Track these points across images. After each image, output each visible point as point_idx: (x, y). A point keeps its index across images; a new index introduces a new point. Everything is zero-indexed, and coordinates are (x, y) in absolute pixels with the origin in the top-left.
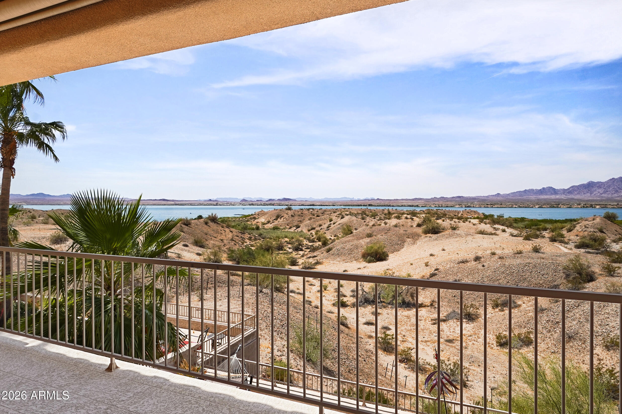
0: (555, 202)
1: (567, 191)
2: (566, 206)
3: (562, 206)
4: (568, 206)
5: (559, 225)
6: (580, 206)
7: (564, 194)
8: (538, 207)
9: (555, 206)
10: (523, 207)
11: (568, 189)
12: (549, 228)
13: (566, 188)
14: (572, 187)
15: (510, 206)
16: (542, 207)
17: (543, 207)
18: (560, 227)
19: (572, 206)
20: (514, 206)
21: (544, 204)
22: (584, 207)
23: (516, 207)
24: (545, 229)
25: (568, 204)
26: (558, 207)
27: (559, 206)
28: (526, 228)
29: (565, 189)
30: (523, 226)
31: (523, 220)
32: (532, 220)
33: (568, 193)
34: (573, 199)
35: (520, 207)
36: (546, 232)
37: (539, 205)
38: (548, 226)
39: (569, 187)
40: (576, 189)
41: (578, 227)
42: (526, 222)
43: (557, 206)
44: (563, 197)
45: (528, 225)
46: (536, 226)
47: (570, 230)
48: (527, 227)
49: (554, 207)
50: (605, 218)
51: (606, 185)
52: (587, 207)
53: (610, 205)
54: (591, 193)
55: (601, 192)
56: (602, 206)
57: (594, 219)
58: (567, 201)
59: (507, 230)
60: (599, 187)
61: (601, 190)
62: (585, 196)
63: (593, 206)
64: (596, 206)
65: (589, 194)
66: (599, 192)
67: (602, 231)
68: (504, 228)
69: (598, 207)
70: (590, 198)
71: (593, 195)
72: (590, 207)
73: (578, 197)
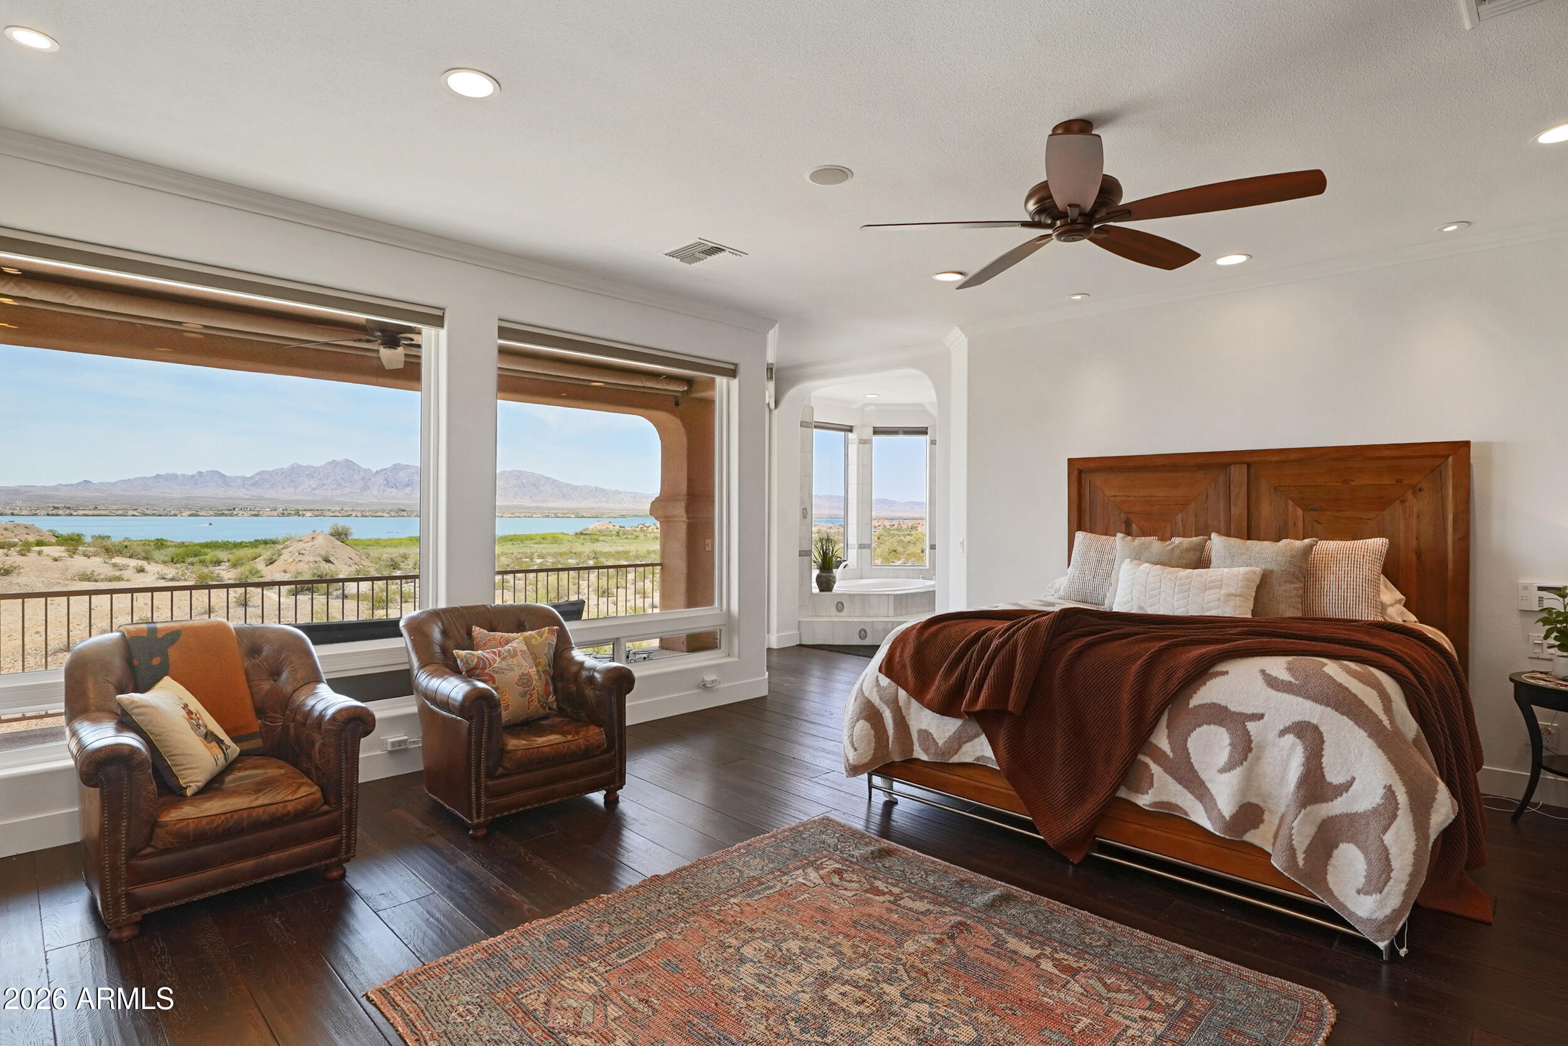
0: (224, 504)
1: (251, 482)
2: (250, 513)
3: (241, 512)
4: (253, 513)
5: (249, 552)
6: (275, 513)
7: (244, 487)
8: (189, 516)
9: (225, 512)
10: (154, 515)
11: (253, 477)
12: (226, 560)
14: (259, 474)
15: (120, 512)
16: (198, 516)
17: (201, 514)
18: (249, 556)
19: (261, 512)
20: (131, 513)
21: (202, 509)
22: (283, 514)
23: (136, 514)
24: (218, 563)
25: (253, 508)
26: (231, 515)
28: (172, 561)
29: (245, 478)
30: (166, 559)
31: (162, 544)
32: (182, 545)
33: (253, 485)
34: (261, 498)
35: (146, 515)
36: (220, 567)
37: (190, 509)
38: (222, 555)
39: (253, 473)
41: (286, 554)
42: (170, 549)
43: (230, 512)
44: (242, 493)
45: (177, 555)
46: (196, 556)
47: (271, 562)
48: (175, 560)
49: (223, 515)
50: (331, 535)
51: (322, 473)
52: (289, 515)
53: (329, 510)
54: (296, 488)
55: (314, 486)
56: (316, 513)
57: (313, 538)
58: (249, 502)
59: (147, 567)
60: (310, 476)
61: (314, 483)
62: (285, 494)
63: (300, 513)
64: (304, 512)
65: (292, 490)
66: (309, 486)
67: (328, 561)
68: (140, 563)
69: (308, 514)
70: (294, 497)
71: (299, 490)
72: (295, 515)
73: (271, 494)
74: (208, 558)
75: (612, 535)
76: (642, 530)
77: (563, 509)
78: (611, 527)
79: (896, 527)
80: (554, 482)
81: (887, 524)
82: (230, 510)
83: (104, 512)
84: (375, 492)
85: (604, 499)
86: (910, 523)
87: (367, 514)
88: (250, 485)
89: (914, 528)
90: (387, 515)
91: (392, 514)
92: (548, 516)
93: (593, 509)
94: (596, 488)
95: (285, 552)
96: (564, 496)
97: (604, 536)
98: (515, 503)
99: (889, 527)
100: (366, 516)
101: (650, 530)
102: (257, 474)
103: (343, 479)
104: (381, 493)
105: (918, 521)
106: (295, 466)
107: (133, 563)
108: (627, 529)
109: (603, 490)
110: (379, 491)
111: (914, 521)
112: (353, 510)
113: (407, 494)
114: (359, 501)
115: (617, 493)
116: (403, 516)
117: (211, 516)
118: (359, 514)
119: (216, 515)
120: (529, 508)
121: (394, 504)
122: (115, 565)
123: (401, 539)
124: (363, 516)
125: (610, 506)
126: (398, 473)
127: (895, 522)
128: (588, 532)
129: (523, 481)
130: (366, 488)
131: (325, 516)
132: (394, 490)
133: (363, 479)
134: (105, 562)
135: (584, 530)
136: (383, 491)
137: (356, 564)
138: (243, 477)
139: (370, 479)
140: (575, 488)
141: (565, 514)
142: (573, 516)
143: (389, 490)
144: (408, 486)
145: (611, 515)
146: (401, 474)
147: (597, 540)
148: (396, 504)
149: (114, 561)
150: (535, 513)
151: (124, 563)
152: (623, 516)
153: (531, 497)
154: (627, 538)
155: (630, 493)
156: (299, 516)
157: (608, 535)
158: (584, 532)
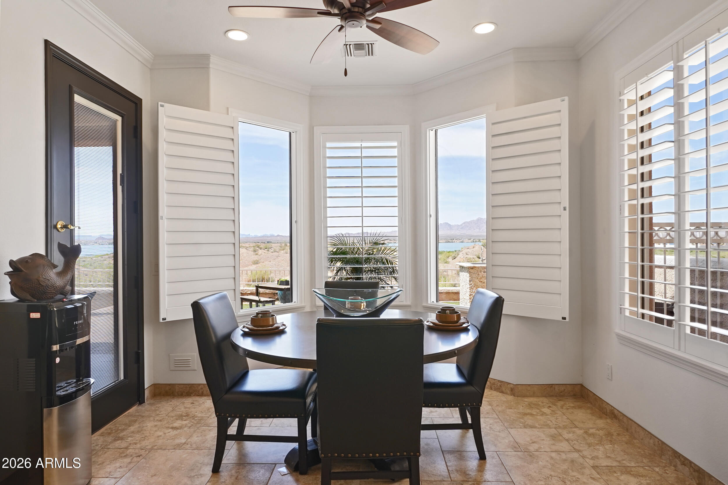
13: (459, 224)
27: (454, 241)
40: (467, 225)
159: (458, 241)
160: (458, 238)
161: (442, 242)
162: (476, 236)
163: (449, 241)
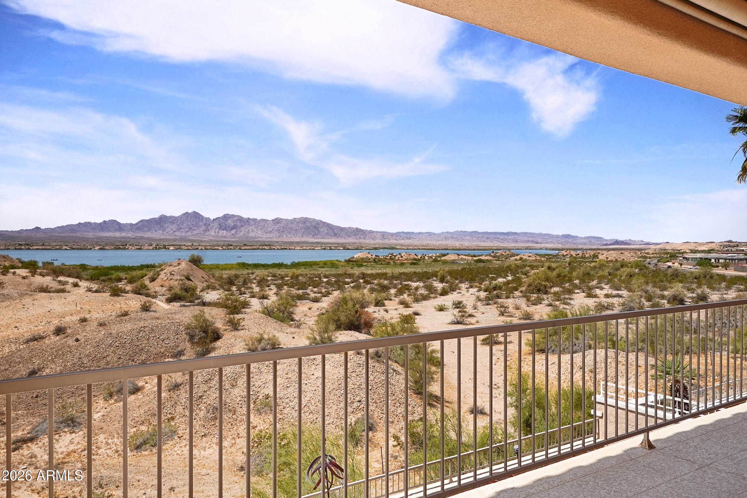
0: (120, 242)
1: (136, 227)
2: (136, 247)
3: (130, 247)
4: (138, 247)
5: (139, 273)
6: (151, 248)
7: (131, 230)
8: (99, 249)
9: (121, 247)
10: (78, 249)
11: (137, 224)
12: (124, 278)
13: (134, 222)
14: (141, 221)
15: (58, 247)
16: (105, 249)
17: (106, 248)
18: (139, 276)
19: (142, 247)
20: (64, 247)
21: (107, 244)
22: (156, 248)
23: (67, 248)
24: (120, 280)
25: (137, 244)
26: (125, 249)
27: (127, 247)
28: (92, 279)
30: (88, 277)
31: (85, 268)
32: (96, 268)
33: (137, 229)
34: (142, 238)
35: (73, 249)
36: (121, 283)
37: (99, 245)
38: (122, 275)
39: (137, 221)
40: (146, 224)
41: (162, 275)
42: (90, 271)
43: (124, 247)
44: (130, 235)
45: (94, 275)
46: (106, 275)
47: (153, 280)
48: (93, 278)
49: (119, 248)
50: (190, 261)
51: (179, 221)
52: (160, 248)
53: (184, 245)
54: (163, 231)
55: (174, 230)
56: (176, 247)
57: (179, 264)
58: (135, 240)
59: (80, 283)
60: (172, 223)
61: (174, 227)
62: (156, 234)
63: (167, 247)
64: (169, 247)
65: (161, 232)
66: (172, 229)
67: (189, 279)
68: (76, 280)
69: (172, 248)
70: (162, 237)
71: (165, 233)
72: (164, 248)
73: (148, 235)
74: (113, 276)
75: (371, 262)
76: (391, 259)
77: (335, 244)
78: (369, 256)
79: (580, 255)
80: (328, 225)
81: (573, 253)
82: (124, 245)
83: (49, 247)
84: (213, 233)
85: (363, 237)
86: (592, 253)
87: (208, 248)
88: (136, 229)
89: (596, 256)
90: (221, 249)
91: (224, 248)
92: (325, 249)
93: (355, 243)
94: (357, 229)
95: (162, 273)
96: (335, 235)
97: (366, 262)
98: (303, 240)
99: (575, 256)
100: (208, 249)
101: (397, 258)
102: (139, 222)
103: (192, 225)
104: (216, 234)
105: (598, 251)
106: (163, 216)
107: (71, 280)
108: (381, 257)
109: (362, 231)
110: (215, 232)
111: (595, 252)
112: (199, 245)
113: (233, 234)
114: (203, 239)
115: (371, 232)
116: (231, 249)
117: (112, 249)
118: (203, 248)
119: (115, 249)
120: (312, 243)
121: (224, 241)
122: (60, 282)
123: (233, 264)
124: (205, 249)
125: (367, 241)
126: (227, 221)
127: (578, 252)
128: (354, 260)
129: (308, 225)
130: (207, 230)
131: (182, 249)
132: (225, 231)
133: (205, 224)
134: (54, 280)
135: (351, 258)
136: (218, 232)
137: (206, 281)
138: (131, 224)
139: (209, 225)
140: (342, 229)
141: (336, 247)
142: (342, 248)
143: (222, 232)
144: (234, 229)
145: (368, 248)
146: (229, 221)
147: (361, 266)
148: (227, 241)
149: (59, 279)
150: (316, 247)
151: (66, 280)
152: (376, 249)
153: (313, 236)
154: (382, 264)
155: (380, 232)
156: (166, 249)
157: (368, 262)
158: (351, 260)
159: (133, 248)
160: (132, 242)
161: (109, 248)
162: (160, 240)
163: (120, 248)
